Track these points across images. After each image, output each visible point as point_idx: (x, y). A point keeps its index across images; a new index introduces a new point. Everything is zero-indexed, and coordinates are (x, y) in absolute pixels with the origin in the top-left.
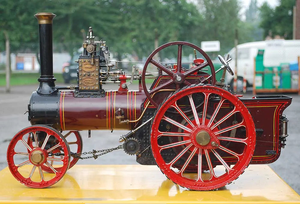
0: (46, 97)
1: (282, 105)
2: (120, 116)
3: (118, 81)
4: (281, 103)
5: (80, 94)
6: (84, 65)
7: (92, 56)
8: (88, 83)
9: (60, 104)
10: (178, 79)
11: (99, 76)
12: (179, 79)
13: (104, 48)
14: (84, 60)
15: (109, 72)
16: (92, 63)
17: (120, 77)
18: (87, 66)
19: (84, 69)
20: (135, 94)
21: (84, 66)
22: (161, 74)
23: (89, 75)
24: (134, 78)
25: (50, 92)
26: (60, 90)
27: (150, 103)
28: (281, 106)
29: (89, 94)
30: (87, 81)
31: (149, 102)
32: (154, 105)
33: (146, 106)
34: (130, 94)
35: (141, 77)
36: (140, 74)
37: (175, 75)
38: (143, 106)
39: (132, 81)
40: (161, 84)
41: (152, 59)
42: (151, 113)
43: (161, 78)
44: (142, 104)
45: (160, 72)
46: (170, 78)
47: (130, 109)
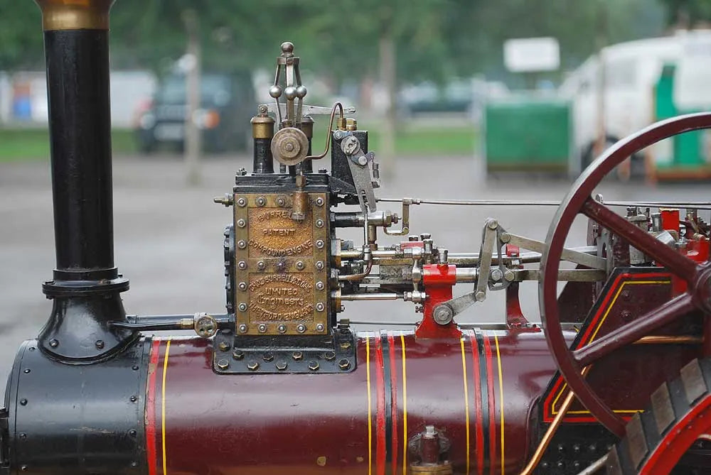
0: (80, 371)
2: (434, 465)
3: (416, 294)
5: (242, 357)
6: (261, 220)
7: (299, 181)
8: (277, 303)
9: (150, 405)
11: (329, 273)
13: (349, 141)
14: (260, 197)
15: (373, 253)
16: (298, 213)
17: (426, 272)
18: (273, 225)
19: (260, 241)
20: (494, 352)
21: (257, 226)
22: (623, 261)
23: (281, 270)
24: (490, 278)
25: (102, 347)
26: (147, 334)
27: (574, 399)
29: (284, 354)
30: (272, 293)
31: (571, 394)
32: (590, 410)
33: (553, 413)
34: (471, 352)
35: (524, 276)
36: (514, 256)
37: (702, 275)
38: (541, 413)
39: (484, 291)
40: (625, 313)
41: (590, 198)
42: (577, 448)
43: (625, 283)
44: (534, 402)
45: (619, 253)
46: (669, 282)
47: (479, 429)
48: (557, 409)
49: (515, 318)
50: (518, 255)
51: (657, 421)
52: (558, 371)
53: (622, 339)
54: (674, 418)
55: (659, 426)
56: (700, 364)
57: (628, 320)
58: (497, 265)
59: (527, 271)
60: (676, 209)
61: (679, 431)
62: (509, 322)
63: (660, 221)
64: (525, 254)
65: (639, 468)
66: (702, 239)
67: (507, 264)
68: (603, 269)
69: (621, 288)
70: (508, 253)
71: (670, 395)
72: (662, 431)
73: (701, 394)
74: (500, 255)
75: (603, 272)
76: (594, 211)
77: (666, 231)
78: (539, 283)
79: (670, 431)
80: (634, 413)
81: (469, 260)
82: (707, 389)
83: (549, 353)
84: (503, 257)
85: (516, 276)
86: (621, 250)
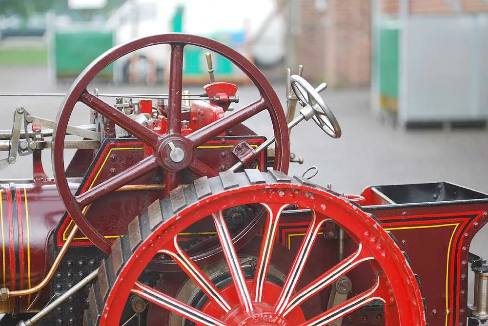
1: (470, 222)
4: (468, 216)
10: (175, 156)
12: (177, 155)
20: (23, 199)
22: (111, 134)
24: (19, 147)
27: (78, 230)
28: (467, 225)
32: (88, 237)
33: (64, 239)
34: (7, 199)
35: (44, 145)
36: (38, 132)
37: (162, 143)
38: (55, 240)
39: (15, 156)
40: (113, 170)
41: (85, 91)
42: (81, 263)
43: (112, 149)
44: (50, 232)
45: (108, 128)
46: (142, 148)
47: (12, 252)
48: (67, 237)
49: (39, 175)
50: (40, 131)
51: (131, 242)
52: (66, 212)
53: (109, 187)
54: (141, 239)
55: (131, 245)
56: (160, 203)
57: (114, 174)
58: (25, 138)
59: (46, 142)
60: (150, 99)
61: (144, 248)
62: (35, 178)
63: (139, 107)
64: (46, 131)
65: (117, 274)
66: (163, 119)
67: (32, 137)
68: (98, 140)
69: (109, 153)
70: (34, 130)
71: (140, 224)
72: (133, 248)
73: (159, 222)
74: (26, 131)
75: (99, 142)
76: (89, 99)
77: (142, 114)
78: (52, 150)
79: (138, 248)
80: (117, 238)
81: (5, 135)
82: (163, 219)
83: (60, 198)
84: (29, 132)
85: (38, 146)
86: (109, 127)
